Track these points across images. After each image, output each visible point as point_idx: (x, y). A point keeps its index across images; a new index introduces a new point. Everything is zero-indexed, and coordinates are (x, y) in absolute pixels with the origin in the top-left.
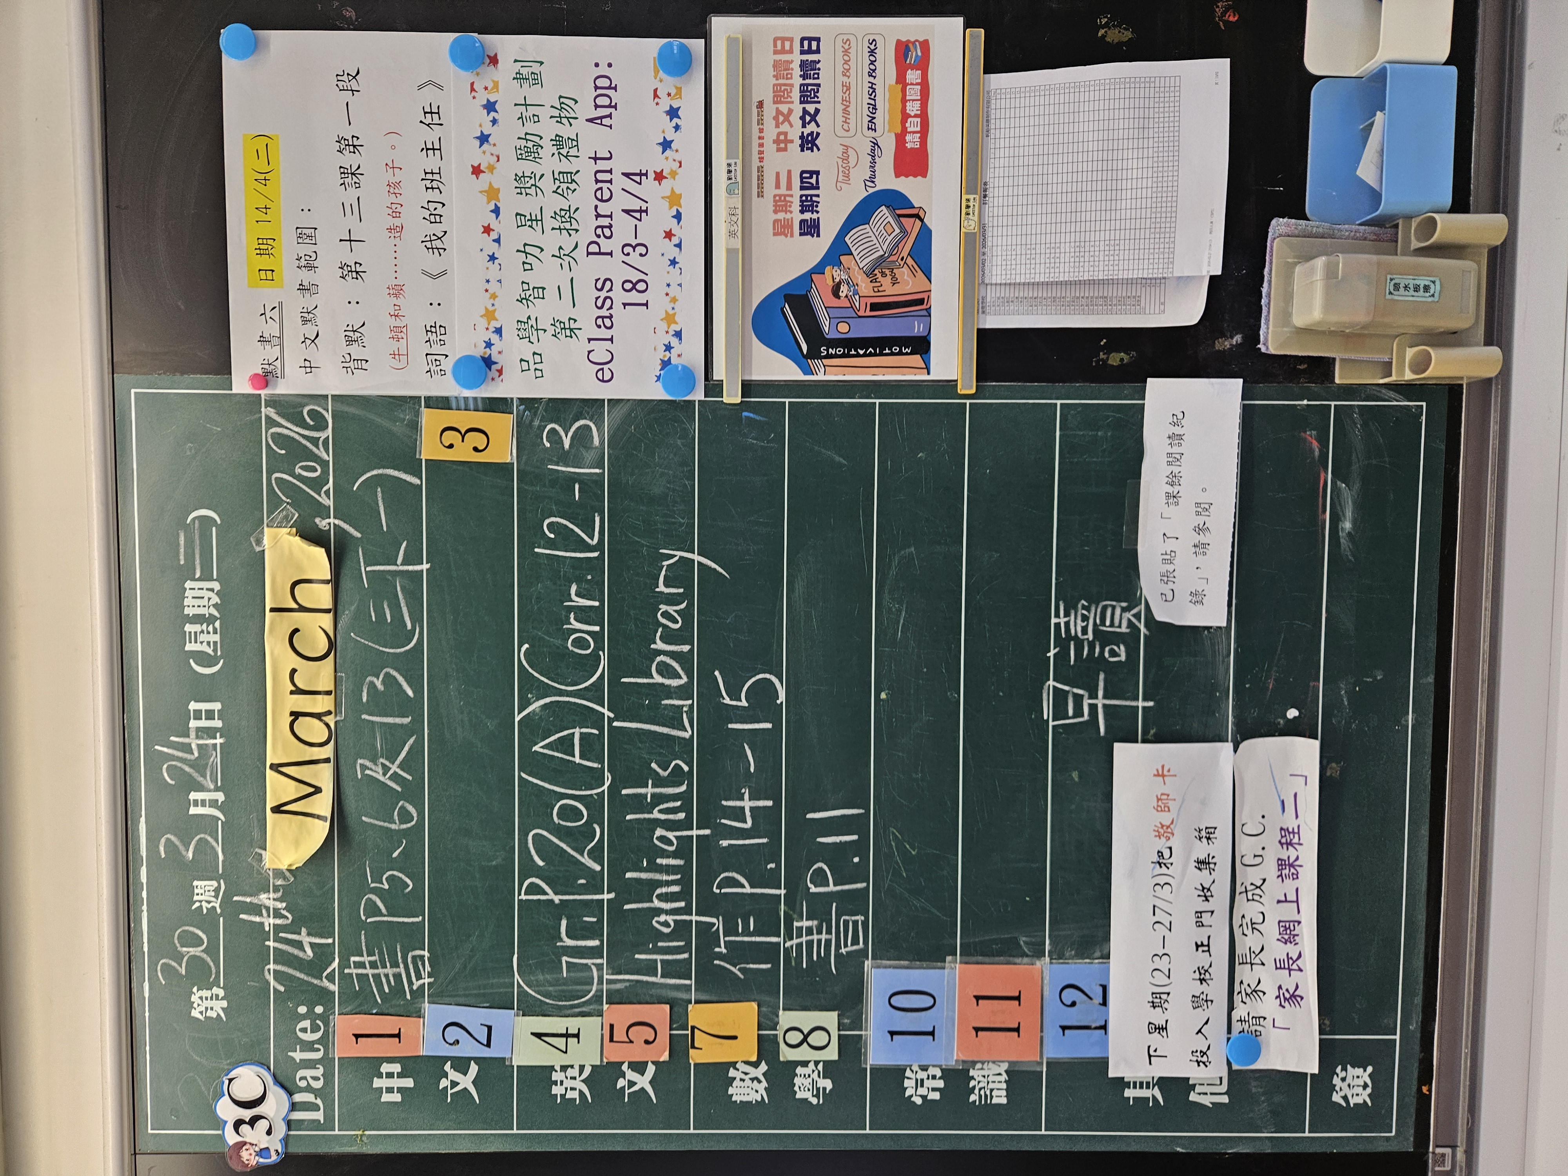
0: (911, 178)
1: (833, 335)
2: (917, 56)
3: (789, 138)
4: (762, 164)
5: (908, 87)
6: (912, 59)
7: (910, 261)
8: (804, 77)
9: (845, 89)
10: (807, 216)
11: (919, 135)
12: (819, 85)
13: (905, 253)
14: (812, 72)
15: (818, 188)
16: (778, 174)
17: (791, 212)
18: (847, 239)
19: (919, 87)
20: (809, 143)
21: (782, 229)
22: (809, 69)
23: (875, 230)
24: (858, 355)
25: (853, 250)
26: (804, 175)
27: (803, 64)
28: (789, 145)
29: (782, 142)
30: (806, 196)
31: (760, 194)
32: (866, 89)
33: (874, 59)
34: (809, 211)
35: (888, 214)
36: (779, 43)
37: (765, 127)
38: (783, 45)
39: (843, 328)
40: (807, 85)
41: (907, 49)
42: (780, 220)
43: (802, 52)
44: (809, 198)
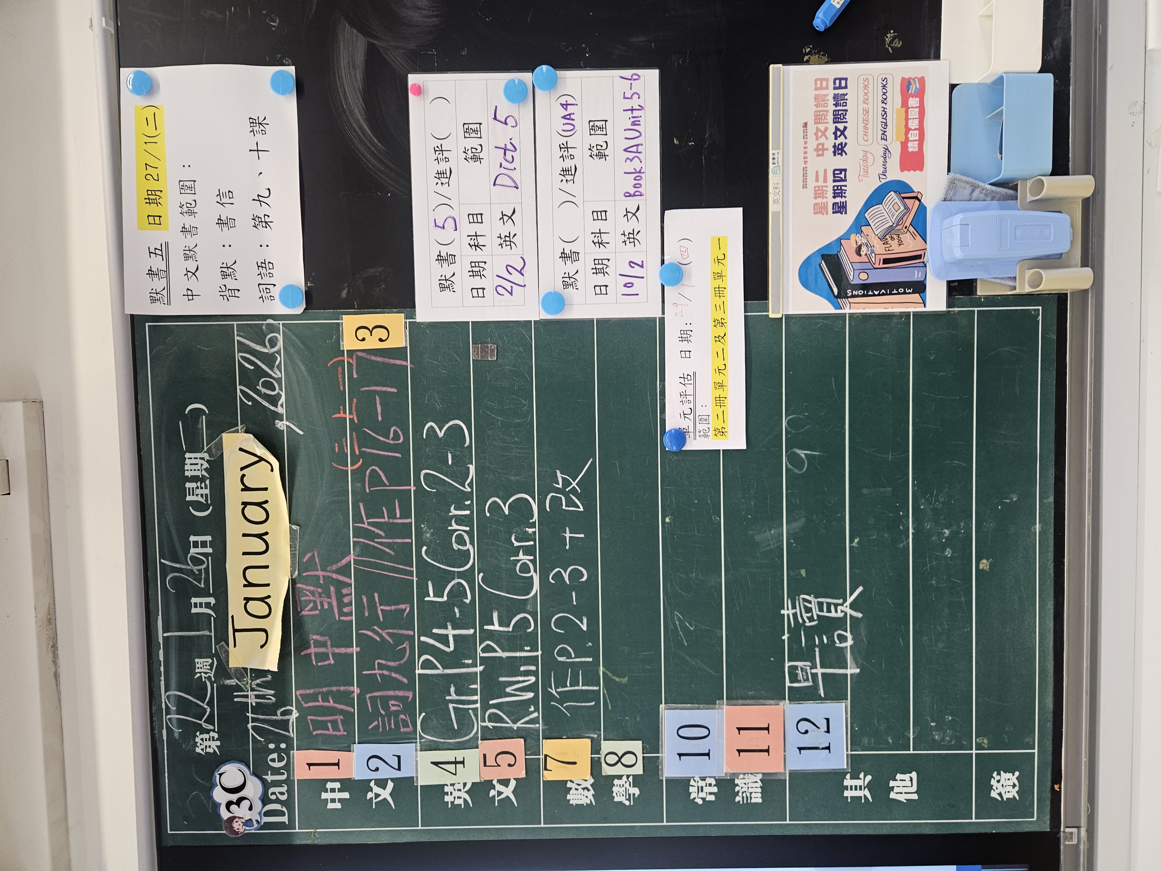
0: (912, 172)
1: (856, 281)
2: (916, 88)
3: (825, 147)
4: (806, 166)
5: (910, 110)
6: (912, 90)
7: (911, 229)
8: (836, 105)
9: (865, 112)
10: (838, 200)
11: (917, 142)
12: (846, 110)
13: (908, 224)
14: (842, 102)
15: (846, 181)
16: (817, 172)
17: (826, 198)
18: (866, 215)
20: (839, 150)
21: (819, 209)
22: (839, 100)
23: (886, 209)
24: (874, 295)
25: (870, 222)
26: (836, 172)
27: (835, 97)
29: (820, 150)
30: (837, 186)
31: (805, 186)
32: (880, 112)
33: (885, 91)
34: (839, 196)
35: (895, 197)
36: (819, 83)
37: (808, 140)
38: (821, 84)
39: (863, 276)
40: (838, 111)
41: (909, 83)
42: (819, 204)
43: (835, 88)
44: (839, 188)
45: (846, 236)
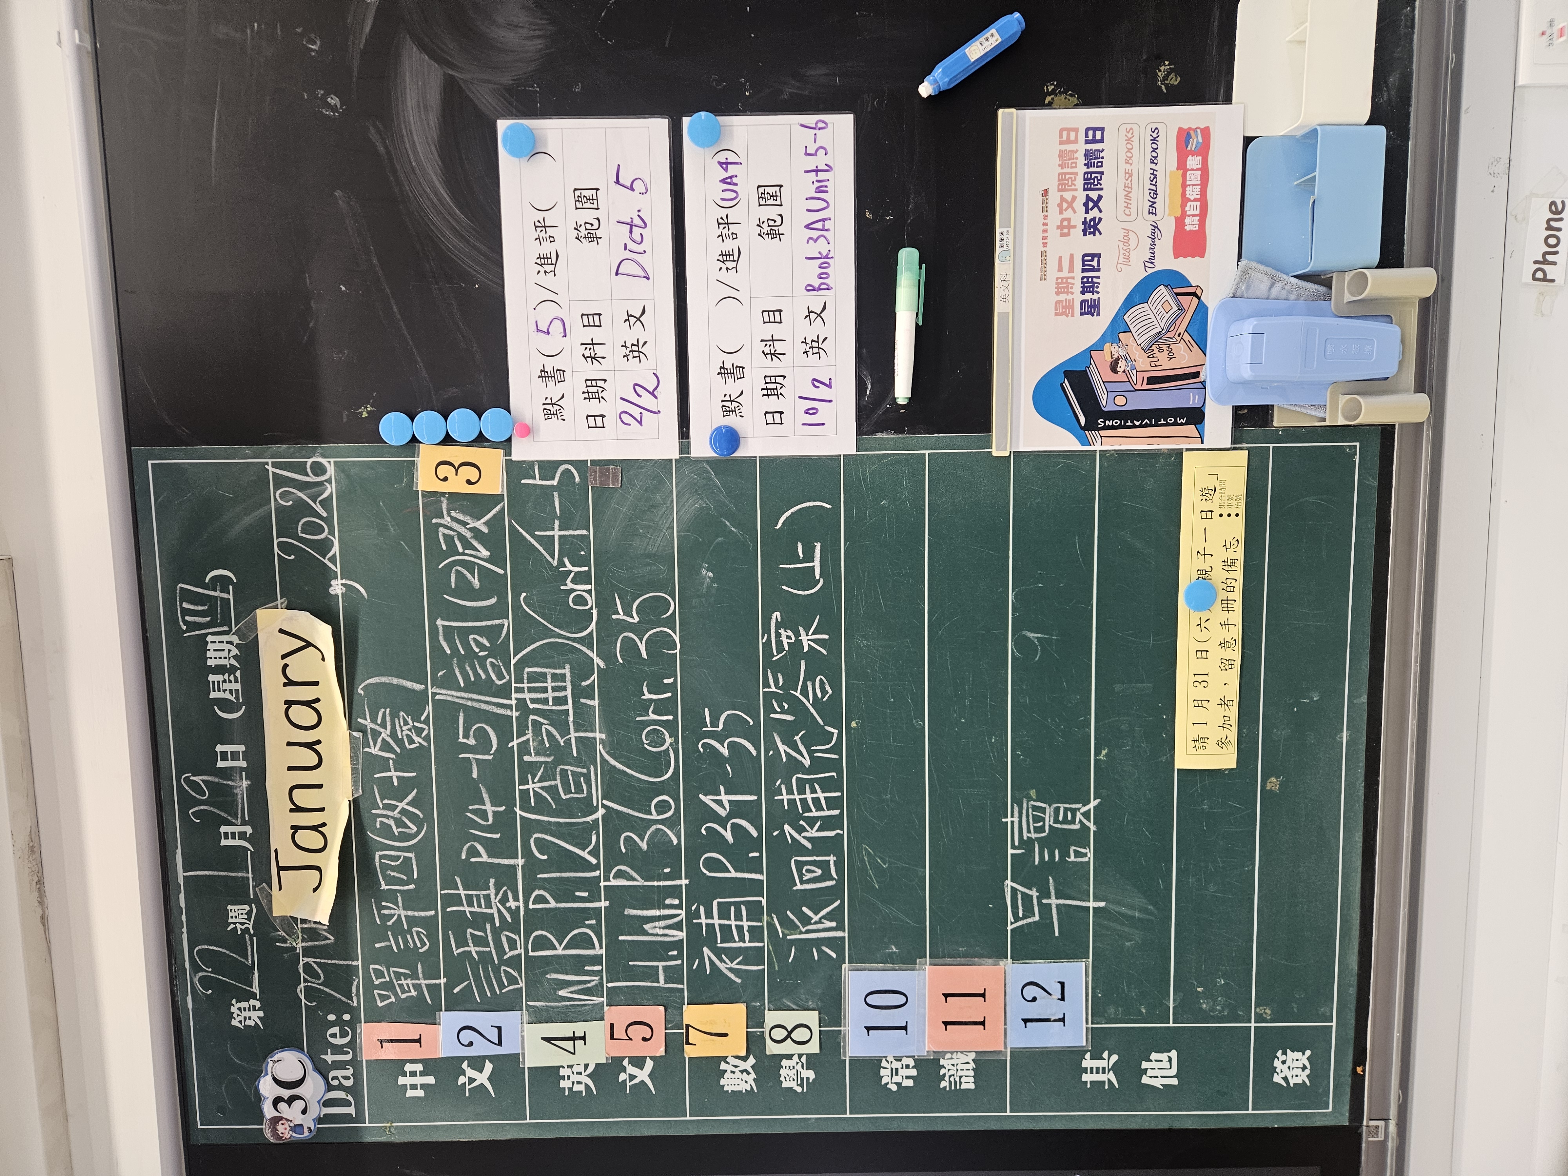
0: (1189, 258)
1: (1110, 408)
2: (1198, 142)
3: (1072, 224)
4: (1045, 249)
5: (1189, 173)
6: (1193, 145)
7: (1187, 337)
8: (1087, 165)
9: (1127, 175)
10: (1088, 296)
11: (1198, 218)
12: (1102, 173)
13: (1182, 330)
14: (1096, 161)
15: (1099, 270)
16: (1060, 258)
17: (1072, 293)
18: (1126, 317)
19: (1199, 172)
20: (1091, 227)
21: (1063, 309)
22: (1092, 158)
23: (1153, 308)
24: (1135, 426)
25: (1131, 327)
26: (1086, 258)
27: (1087, 154)
28: (1072, 230)
29: (1065, 227)
30: (1088, 278)
31: (1043, 278)
32: (1148, 175)
33: (1156, 147)
34: (1090, 292)
35: (1165, 293)
36: (1065, 134)
37: (1049, 214)
38: (1068, 135)
39: (1120, 401)
40: (1092, 173)
41: (1189, 136)
42: (1062, 301)
43: (1087, 142)
44: (1090, 280)
45: (1098, 347)
